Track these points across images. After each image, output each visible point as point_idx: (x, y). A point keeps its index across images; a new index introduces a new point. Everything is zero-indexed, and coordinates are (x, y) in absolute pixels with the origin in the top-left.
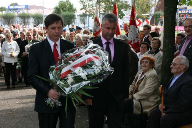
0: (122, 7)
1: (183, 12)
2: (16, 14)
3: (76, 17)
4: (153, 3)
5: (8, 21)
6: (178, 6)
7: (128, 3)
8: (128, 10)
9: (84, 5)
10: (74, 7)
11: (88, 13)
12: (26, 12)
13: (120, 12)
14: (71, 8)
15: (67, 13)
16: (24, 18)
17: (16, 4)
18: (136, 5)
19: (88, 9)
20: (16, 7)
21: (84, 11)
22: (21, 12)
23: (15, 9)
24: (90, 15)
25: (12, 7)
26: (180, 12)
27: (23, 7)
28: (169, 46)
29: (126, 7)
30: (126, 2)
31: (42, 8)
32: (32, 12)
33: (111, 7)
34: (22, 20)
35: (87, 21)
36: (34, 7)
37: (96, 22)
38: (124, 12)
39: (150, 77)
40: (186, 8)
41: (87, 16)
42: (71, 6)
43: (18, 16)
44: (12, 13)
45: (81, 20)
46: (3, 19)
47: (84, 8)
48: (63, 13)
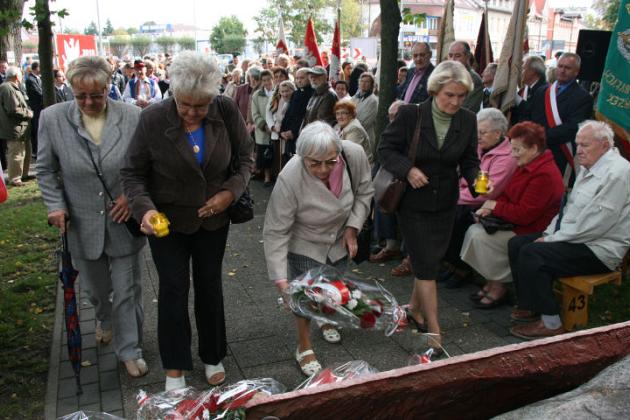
0: (318, 27)
2: (152, 38)
3: (248, 43)
4: (366, 23)
7: (329, 23)
8: (329, 34)
9: (260, 25)
10: (244, 28)
11: (266, 37)
12: (167, 35)
13: (317, 35)
14: (239, 29)
15: (233, 37)
16: (166, 45)
17: (153, 23)
18: (341, 27)
19: (267, 29)
20: (152, 28)
21: (260, 34)
22: (161, 35)
23: (150, 31)
24: (271, 40)
25: (146, 28)
26: (405, 39)
27: (165, 27)
29: (327, 28)
30: (326, 21)
31: (194, 28)
32: (178, 35)
33: (301, 28)
35: (264, 49)
36: (181, 27)
37: (281, 49)
38: (323, 36)
39: (350, 131)
40: (414, 34)
41: (265, 42)
42: (240, 25)
43: (155, 42)
44: (146, 37)
45: (255, 47)
46: (132, 47)
47: (260, 29)
48: (227, 37)
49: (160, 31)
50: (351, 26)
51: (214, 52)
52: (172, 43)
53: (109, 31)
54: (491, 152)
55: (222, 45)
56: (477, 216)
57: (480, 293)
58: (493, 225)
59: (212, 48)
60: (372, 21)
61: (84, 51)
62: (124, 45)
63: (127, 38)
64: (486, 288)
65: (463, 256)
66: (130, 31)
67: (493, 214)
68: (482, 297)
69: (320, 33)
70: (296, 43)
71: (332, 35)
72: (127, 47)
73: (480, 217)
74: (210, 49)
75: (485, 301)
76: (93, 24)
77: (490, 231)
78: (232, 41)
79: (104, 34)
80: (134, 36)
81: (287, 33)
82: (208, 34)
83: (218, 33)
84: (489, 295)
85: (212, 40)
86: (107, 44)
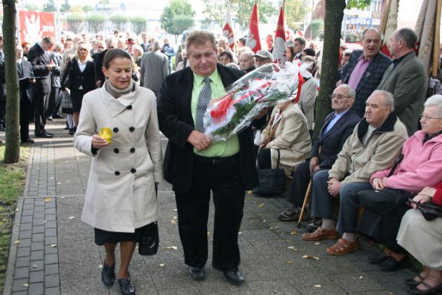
0: (263, 9)
1: (352, 23)
2: (106, 16)
3: (195, 23)
4: (310, 6)
5: (95, 27)
6: (346, 11)
7: (273, 6)
8: (273, 16)
9: (207, 6)
10: (193, 9)
11: (213, 18)
12: (120, 14)
13: (261, 17)
14: (188, 10)
15: (182, 17)
16: (119, 23)
17: (107, 2)
18: (285, 8)
19: (214, 11)
20: (107, 6)
21: (207, 15)
22: (115, 14)
23: (104, 9)
24: (217, 21)
25: (101, 6)
26: (348, 22)
28: (330, 70)
29: (271, 11)
30: (271, 3)
32: (130, 14)
33: (247, 10)
34: (116, 25)
37: (227, 31)
38: (267, 19)
40: (357, 16)
41: (212, 23)
42: (188, 7)
43: (109, 20)
44: (100, 14)
46: (88, 24)
47: (208, 11)
48: (176, 17)
49: (114, 9)
50: (295, 9)
51: (163, 31)
52: (125, 21)
53: (66, 8)
54: (433, 140)
55: (171, 25)
56: (415, 203)
57: (417, 279)
58: (432, 211)
59: (162, 27)
60: (316, 3)
61: (44, 27)
62: (80, 21)
63: (83, 15)
64: (422, 275)
66: (86, 9)
67: (431, 201)
68: (419, 283)
69: (265, 15)
70: (241, 25)
71: (277, 18)
72: (83, 24)
73: (418, 204)
74: (160, 28)
75: (421, 287)
77: (429, 217)
78: (181, 21)
79: (61, 11)
80: (90, 15)
81: (234, 14)
82: (159, 14)
83: (169, 13)
84: (426, 281)
85: (163, 20)
86: (64, 20)
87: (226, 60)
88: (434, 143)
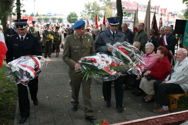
2: (50, 17)
4: (113, 15)
6: (123, 17)
7: (102, 15)
10: (77, 15)
11: (84, 18)
12: (54, 17)
13: (99, 18)
14: (76, 16)
15: (74, 18)
16: (54, 20)
17: (50, 13)
18: (106, 15)
19: (84, 16)
20: (50, 15)
21: (82, 17)
22: (52, 17)
23: (49, 16)
25: (48, 15)
26: (125, 20)
27: (54, 15)
29: (101, 16)
30: (101, 14)
31: (62, 15)
32: (58, 17)
33: (94, 16)
36: (58, 15)
40: (127, 18)
42: (76, 15)
43: (51, 19)
44: (48, 17)
46: (44, 20)
47: (82, 16)
48: (72, 18)
49: (52, 15)
50: (109, 16)
51: (68, 22)
52: (56, 19)
53: (37, 15)
55: (70, 20)
56: (144, 75)
57: (145, 98)
58: (150, 78)
59: (67, 21)
60: (115, 14)
61: (30, 21)
62: (42, 19)
63: (43, 17)
64: (147, 97)
65: (140, 87)
66: (44, 15)
68: (145, 99)
69: (100, 18)
70: (92, 20)
71: (103, 18)
72: (42, 20)
73: (145, 76)
75: (146, 100)
76: (33, 13)
79: (36, 16)
80: (45, 17)
81: (90, 17)
82: (66, 17)
83: (69, 16)
84: (147, 99)
85: (68, 19)
86: (36, 19)
87: (87, 31)
88: (149, 56)
